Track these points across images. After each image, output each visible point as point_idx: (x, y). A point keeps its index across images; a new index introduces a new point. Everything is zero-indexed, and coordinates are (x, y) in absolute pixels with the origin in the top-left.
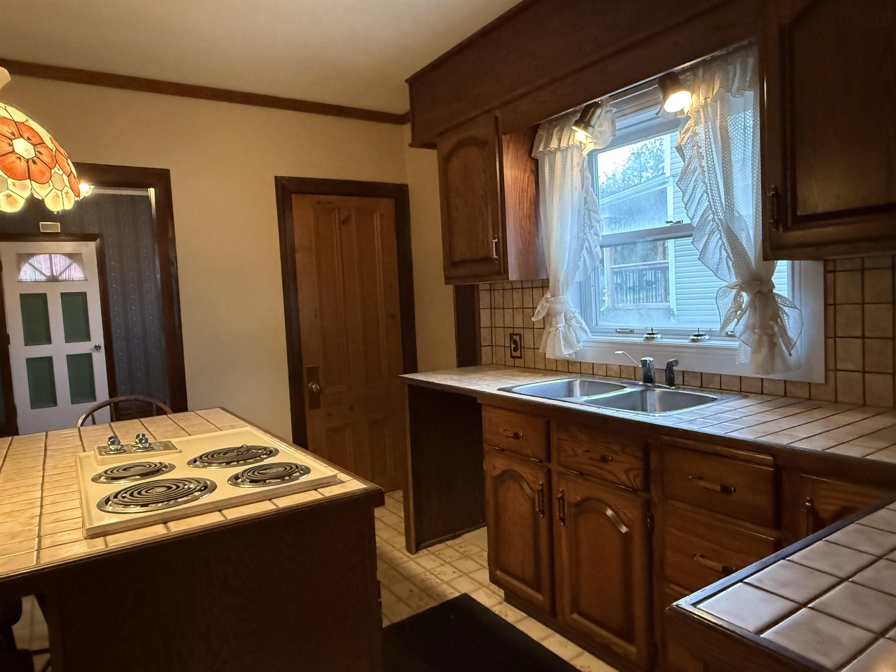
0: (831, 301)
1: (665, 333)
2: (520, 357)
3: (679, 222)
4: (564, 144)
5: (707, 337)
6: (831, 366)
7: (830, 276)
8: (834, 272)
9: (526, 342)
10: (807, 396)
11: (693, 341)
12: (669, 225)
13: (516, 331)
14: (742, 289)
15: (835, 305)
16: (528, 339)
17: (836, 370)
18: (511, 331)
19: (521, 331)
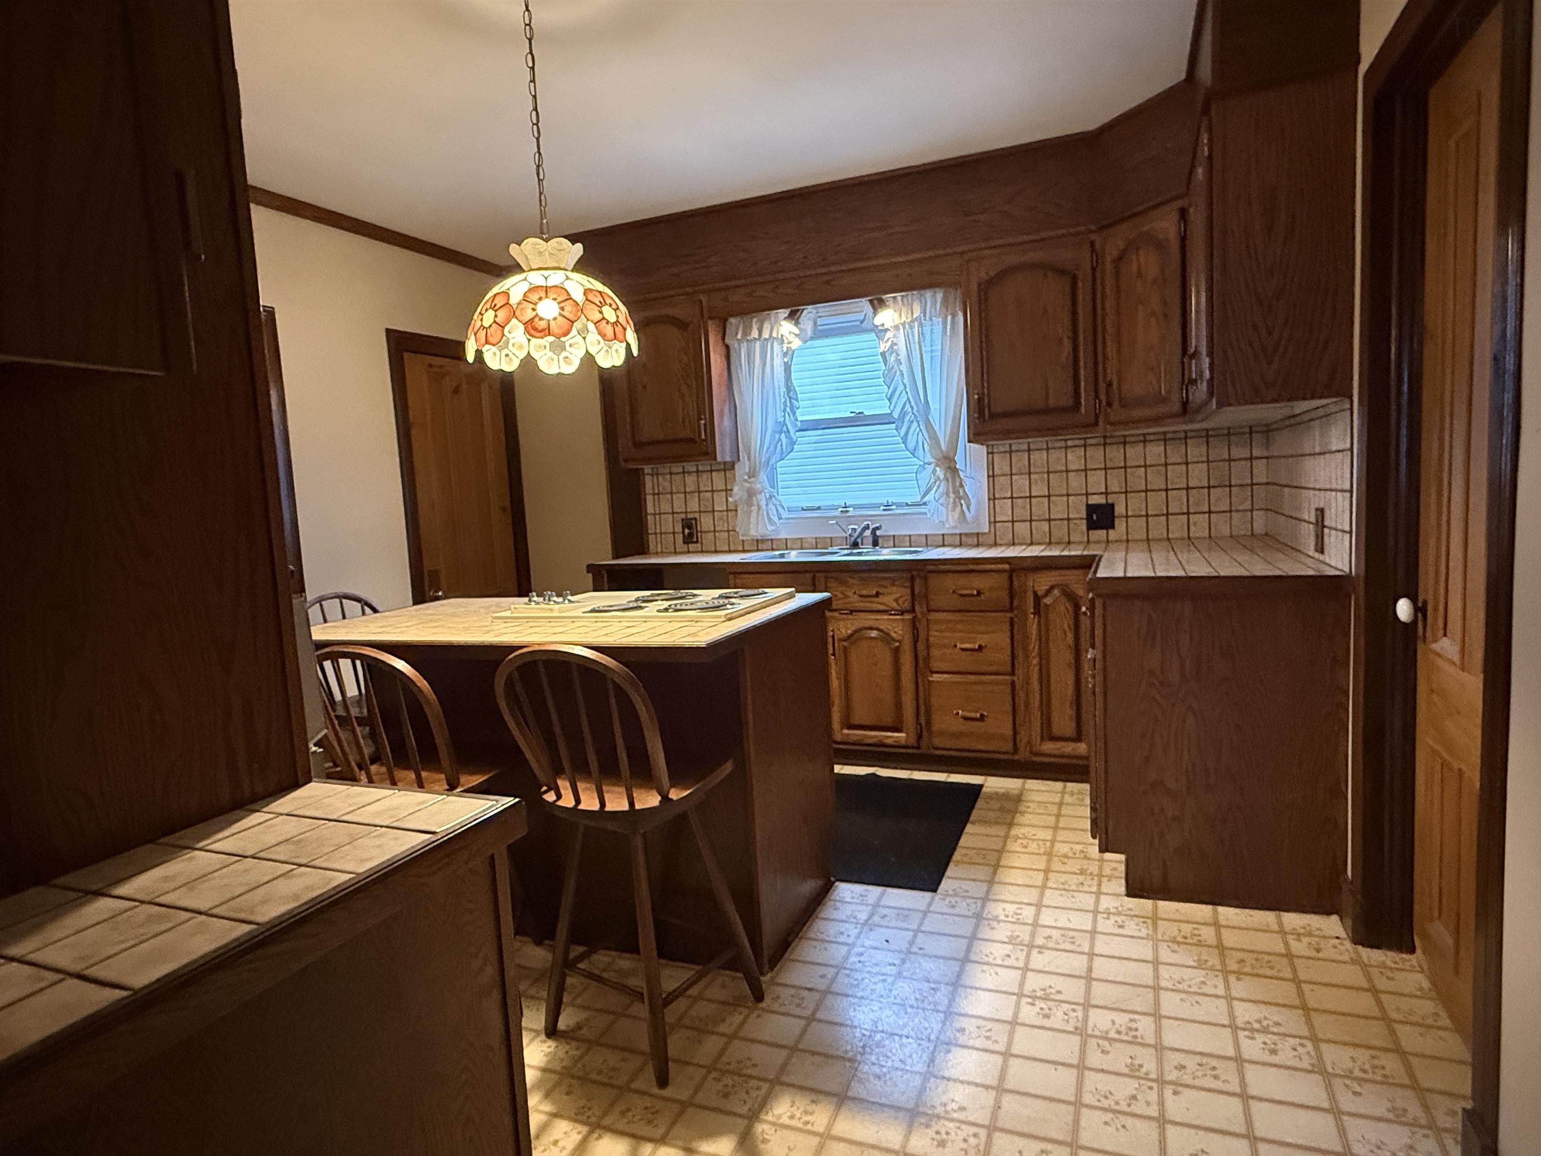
0: (991, 473)
1: (855, 507)
2: (697, 542)
3: (860, 413)
4: (766, 335)
5: (894, 507)
6: (992, 519)
7: (990, 456)
8: (992, 453)
9: (703, 525)
10: (976, 542)
11: (884, 510)
12: (853, 415)
13: (690, 516)
14: (937, 465)
15: (993, 476)
16: (706, 522)
17: (995, 522)
18: (683, 516)
19: (697, 515)
